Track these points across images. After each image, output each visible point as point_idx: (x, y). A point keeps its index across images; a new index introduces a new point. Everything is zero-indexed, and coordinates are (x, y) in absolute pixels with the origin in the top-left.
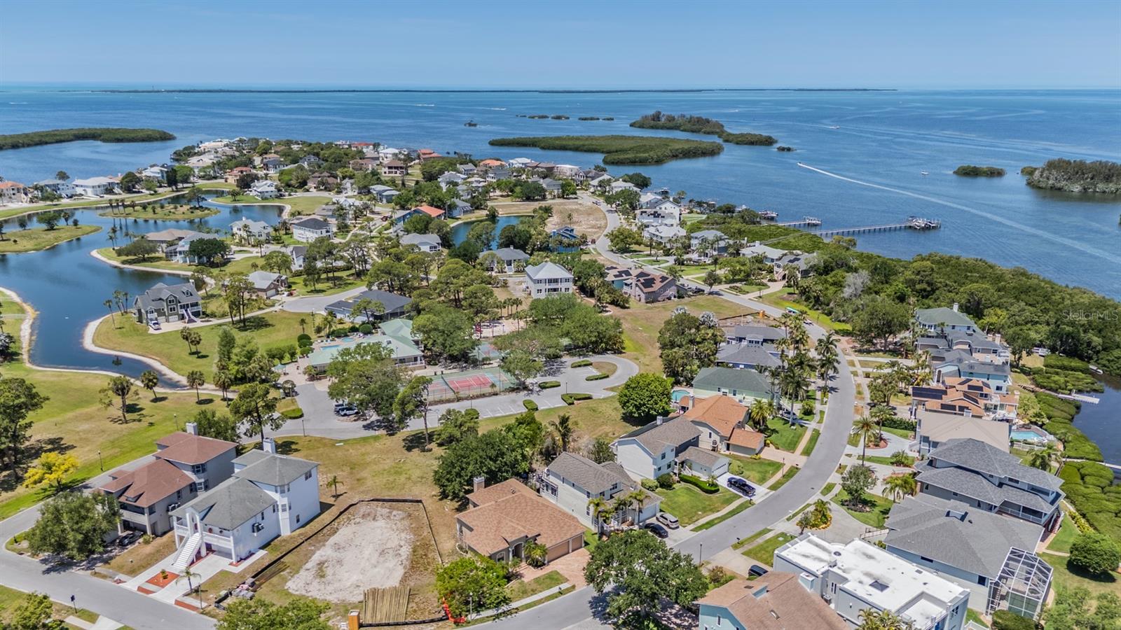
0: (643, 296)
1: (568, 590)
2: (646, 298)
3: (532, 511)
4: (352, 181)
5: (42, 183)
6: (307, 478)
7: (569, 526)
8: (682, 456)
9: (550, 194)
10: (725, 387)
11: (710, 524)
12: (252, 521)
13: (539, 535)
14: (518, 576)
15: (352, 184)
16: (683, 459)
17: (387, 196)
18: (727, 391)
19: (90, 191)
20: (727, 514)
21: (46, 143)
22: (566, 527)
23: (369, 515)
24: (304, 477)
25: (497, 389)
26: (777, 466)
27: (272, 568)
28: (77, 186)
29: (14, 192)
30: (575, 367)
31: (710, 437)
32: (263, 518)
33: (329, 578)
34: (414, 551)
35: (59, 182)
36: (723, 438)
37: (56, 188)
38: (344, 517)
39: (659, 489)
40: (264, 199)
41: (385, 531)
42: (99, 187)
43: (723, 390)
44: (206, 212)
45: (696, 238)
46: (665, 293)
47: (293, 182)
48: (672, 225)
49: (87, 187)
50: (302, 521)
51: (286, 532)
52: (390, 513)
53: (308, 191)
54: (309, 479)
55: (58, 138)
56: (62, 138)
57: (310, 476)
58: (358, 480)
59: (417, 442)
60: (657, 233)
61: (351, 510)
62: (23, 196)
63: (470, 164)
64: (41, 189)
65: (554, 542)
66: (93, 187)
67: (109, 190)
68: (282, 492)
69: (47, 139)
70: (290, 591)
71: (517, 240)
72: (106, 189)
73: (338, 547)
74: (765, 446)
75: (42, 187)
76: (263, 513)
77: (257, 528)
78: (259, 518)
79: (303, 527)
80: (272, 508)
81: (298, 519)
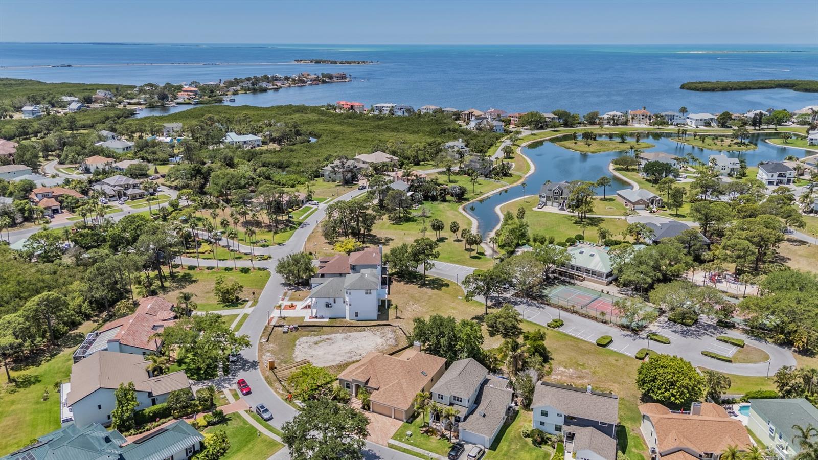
5: (663, 114)
6: (366, 293)
8: (572, 429)
12: (327, 300)
13: (378, 390)
16: (570, 431)
18: (774, 428)
19: (694, 122)
24: (364, 291)
27: (315, 328)
28: (688, 118)
30: (718, 340)
32: (335, 302)
33: (316, 346)
35: (677, 114)
37: (672, 118)
38: (377, 327)
39: (530, 439)
41: (374, 344)
42: (701, 120)
43: (771, 425)
49: (693, 119)
50: (359, 317)
51: (348, 319)
54: (368, 295)
55: (762, 85)
57: (370, 293)
61: (387, 327)
62: (648, 120)
65: (377, 400)
66: (697, 120)
67: (708, 124)
72: (705, 123)
73: (347, 338)
75: (662, 116)
76: (335, 300)
77: (327, 305)
78: (331, 301)
79: (358, 321)
80: (342, 300)
81: (357, 316)
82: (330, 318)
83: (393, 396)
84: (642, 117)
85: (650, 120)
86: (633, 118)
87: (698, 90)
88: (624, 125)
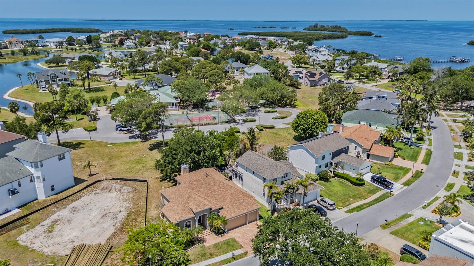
0: (309, 82)
1: (241, 256)
2: (311, 84)
3: (218, 189)
4: (170, 41)
5: (30, 40)
6: (60, 159)
7: (247, 203)
8: (337, 159)
9: (263, 47)
10: (364, 121)
11: (360, 208)
12: (9, 186)
13: (222, 208)
14: (201, 241)
15: (170, 43)
16: (337, 161)
17: (185, 47)
18: (365, 123)
19: (52, 44)
20: (373, 201)
21: (48, 32)
22: (244, 204)
23: (106, 188)
24: (57, 158)
25: (216, 121)
26: (407, 170)
27: (17, 223)
28: (47, 42)
29: (17, 43)
30: (266, 113)
31: (355, 149)
32: (20, 185)
33: (55, 233)
34: (128, 216)
35: (38, 39)
36: (365, 150)
37: (37, 42)
38: (89, 189)
39: (319, 181)
40: (129, 48)
41: (114, 200)
42: (56, 42)
43: (362, 123)
44: (100, 52)
45: (338, 60)
46: (322, 82)
47: (144, 43)
48: (325, 55)
49: (51, 42)
50: (57, 189)
51: (42, 197)
52: (122, 188)
53: (150, 46)
54: (62, 160)
56: (55, 31)
57: (64, 158)
58: (111, 166)
59: (157, 146)
60: (317, 59)
61: (96, 185)
62: (21, 45)
63: (227, 37)
64: (30, 42)
65: (233, 215)
66: (54, 42)
67: (61, 44)
68: (36, 167)
69: (48, 31)
70: (19, 242)
71: (242, 59)
72: (59, 44)
73: (75, 210)
74: (394, 157)
75: (30, 41)
76: (19, 182)
77: (13, 192)
78: (15, 185)
79: (57, 194)
80: (28, 179)
81: (53, 189)
82: (19, 208)
83: (242, 203)
84: (16, 43)
85: (23, 44)
86: (10, 44)
87: (18, 34)
88: (6, 49)
